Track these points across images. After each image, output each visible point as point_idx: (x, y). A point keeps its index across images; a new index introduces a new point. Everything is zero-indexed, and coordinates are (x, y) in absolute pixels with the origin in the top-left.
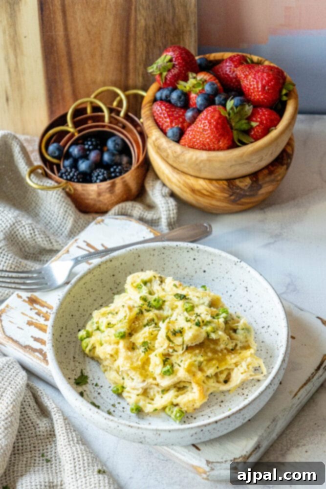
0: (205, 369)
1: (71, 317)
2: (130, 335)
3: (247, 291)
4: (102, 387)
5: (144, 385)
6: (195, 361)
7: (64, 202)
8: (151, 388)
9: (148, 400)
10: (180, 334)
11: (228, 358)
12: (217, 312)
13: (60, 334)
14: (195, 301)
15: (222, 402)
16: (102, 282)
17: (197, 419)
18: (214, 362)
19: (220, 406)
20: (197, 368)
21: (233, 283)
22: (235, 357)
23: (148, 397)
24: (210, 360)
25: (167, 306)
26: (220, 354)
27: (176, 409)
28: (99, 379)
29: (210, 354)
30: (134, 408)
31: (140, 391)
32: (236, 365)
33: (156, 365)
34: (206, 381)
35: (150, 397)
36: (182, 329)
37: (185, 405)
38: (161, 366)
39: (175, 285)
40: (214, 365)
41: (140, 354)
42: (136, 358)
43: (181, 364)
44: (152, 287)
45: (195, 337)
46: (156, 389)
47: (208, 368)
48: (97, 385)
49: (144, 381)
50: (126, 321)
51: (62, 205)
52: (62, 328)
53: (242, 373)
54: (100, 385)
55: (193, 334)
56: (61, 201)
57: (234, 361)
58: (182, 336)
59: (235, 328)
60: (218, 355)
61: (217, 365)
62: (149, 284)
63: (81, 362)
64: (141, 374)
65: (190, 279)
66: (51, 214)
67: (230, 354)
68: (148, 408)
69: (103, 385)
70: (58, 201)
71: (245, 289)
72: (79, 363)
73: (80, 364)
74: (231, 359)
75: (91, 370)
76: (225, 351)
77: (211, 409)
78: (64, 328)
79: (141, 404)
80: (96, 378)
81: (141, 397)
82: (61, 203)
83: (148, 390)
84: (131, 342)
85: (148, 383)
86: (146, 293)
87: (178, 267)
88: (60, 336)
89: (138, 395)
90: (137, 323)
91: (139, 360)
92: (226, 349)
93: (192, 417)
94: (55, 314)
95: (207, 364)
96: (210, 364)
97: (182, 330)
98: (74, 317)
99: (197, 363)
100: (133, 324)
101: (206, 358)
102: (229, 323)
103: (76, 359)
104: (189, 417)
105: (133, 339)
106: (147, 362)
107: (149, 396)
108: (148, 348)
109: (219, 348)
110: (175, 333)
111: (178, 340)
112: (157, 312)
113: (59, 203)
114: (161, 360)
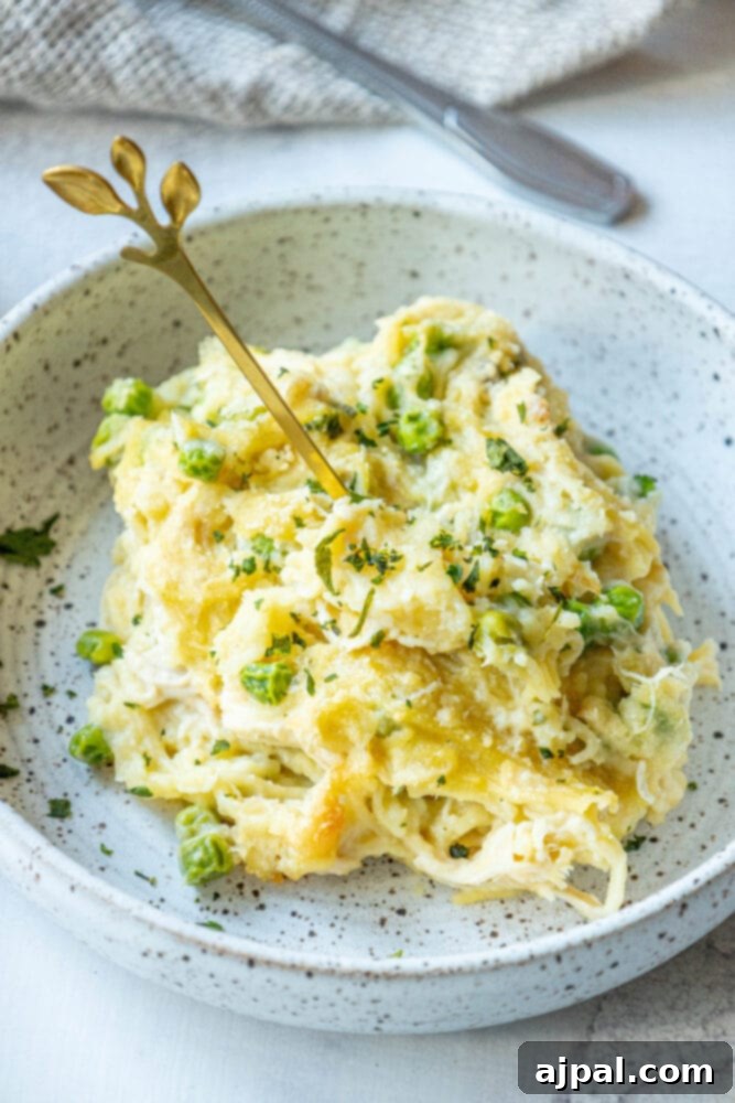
0: (397, 754)
1: (168, 322)
2: (240, 482)
4: (69, 606)
5: (173, 683)
6: (374, 707)
8: (190, 709)
9: (152, 745)
11: (506, 769)
12: (596, 587)
13: (78, 355)
15: (402, 912)
17: (269, 912)
18: (441, 752)
19: (383, 922)
20: (368, 737)
22: (535, 784)
23: (162, 733)
24: (427, 734)
26: (487, 741)
28: (82, 577)
29: (445, 717)
30: (84, 741)
31: (148, 697)
32: (521, 813)
33: (242, 640)
34: (377, 802)
35: (168, 738)
36: (396, 558)
37: (250, 835)
39: (522, 409)
40: (437, 763)
41: (222, 569)
43: (321, 688)
44: (452, 374)
45: (417, 616)
48: (58, 591)
49: (182, 670)
52: (105, 342)
53: (518, 858)
54: (68, 598)
55: (414, 600)
57: (516, 794)
58: (378, 581)
59: (626, 685)
60: (479, 738)
61: (444, 771)
62: (450, 357)
63: (80, 486)
64: (184, 639)
65: (667, 440)
67: (527, 761)
68: (130, 771)
69: (76, 607)
72: (72, 487)
73: (70, 493)
74: (514, 780)
75: (83, 533)
76: (517, 743)
77: (342, 912)
78: (114, 347)
79: (119, 743)
80: (78, 568)
81: (137, 722)
83: (178, 711)
85: (187, 685)
87: (654, 374)
88: (77, 364)
89: (129, 705)
91: (205, 585)
92: (528, 734)
93: (256, 893)
94: (79, 274)
95: (412, 743)
96: (422, 748)
98: (181, 331)
99: (376, 716)
101: (419, 719)
102: (611, 654)
103: (72, 471)
104: (248, 890)
105: (233, 504)
106: (222, 608)
107: (170, 732)
109: (501, 718)
112: (391, 462)
114: (265, 630)
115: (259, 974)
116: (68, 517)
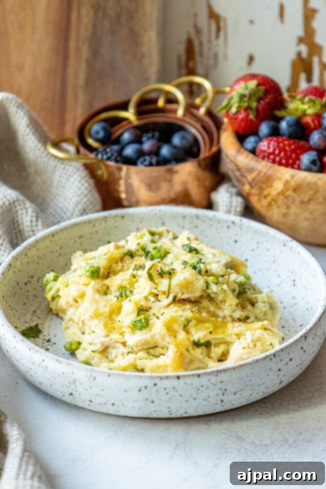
0: (193, 330)
2: (107, 276)
4: (54, 344)
5: (106, 340)
6: (181, 317)
8: (114, 348)
9: (105, 360)
10: (167, 276)
11: (229, 325)
18: (207, 325)
20: (182, 326)
22: (240, 326)
23: (107, 357)
24: (200, 321)
26: (220, 320)
29: (204, 315)
32: (238, 336)
33: (128, 314)
34: (190, 349)
36: (173, 270)
39: (188, 238)
40: (207, 328)
41: (112, 300)
42: (104, 303)
43: (161, 317)
44: (159, 240)
45: (187, 285)
46: (122, 349)
47: (197, 331)
48: (49, 341)
49: (107, 336)
53: (244, 348)
54: (53, 342)
55: (185, 279)
57: (235, 330)
58: (170, 278)
59: (254, 300)
60: (217, 319)
61: (210, 330)
62: (156, 236)
64: (105, 325)
67: (235, 322)
69: (57, 343)
71: (293, 283)
72: (38, 318)
74: (233, 327)
75: (49, 327)
76: (229, 319)
81: (97, 355)
83: (110, 350)
84: (104, 284)
85: (111, 339)
86: (147, 242)
89: (93, 352)
91: (108, 305)
92: (231, 316)
95: (196, 325)
96: (200, 326)
97: (172, 272)
99: (182, 319)
101: (197, 315)
102: (247, 293)
105: (107, 282)
106: (117, 311)
107: (109, 357)
108: (124, 293)
109: (221, 314)
110: (162, 274)
111: (164, 284)
114: (135, 307)
115: (182, 381)
116: (42, 324)
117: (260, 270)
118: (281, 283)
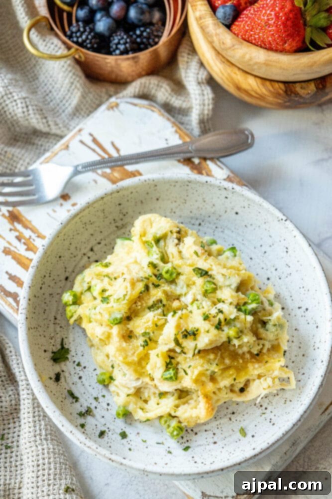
0: (219, 379)
1: (58, 258)
2: (129, 318)
3: (287, 252)
4: (85, 368)
5: (138, 384)
6: (207, 370)
7: (70, 71)
8: (145, 389)
9: (141, 404)
10: (192, 337)
11: (250, 366)
13: (40, 285)
14: (220, 279)
15: (233, 413)
16: (104, 213)
17: (199, 434)
18: (231, 372)
19: (230, 419)
20: (209, 378)
21: (270, 236)
22: (260, 367)
23: (141, 398)
24: (226, 369)
25: (182, 280)
26: (241, 361)
27: (174, 423)
28: (83, 355)
29: (227, 361)
30: (121, 413)
31: (132, 391)
32: (259, 376)
34: (217, 392)
35: (143, 398)
36: (197, 330)
37: (185, 419)
38: (163, 368)
39: (196, 253)
40: (231, 375)
41: (138, 347)
42: (132, 352)
43: (189, 371)
44: (166, 248)
46: (153, 390)
47: (223, 379)
48: (79, 364)
49: (138, 379)
50: (125, 302)
51: (68, 75)
52: (45, 276)
53: (264, 389)
54: (83, 365)
55: (209, 340)
56: (66, 69)
57: (256, 372)
58: (195, 339)
59: (266, 321)
60: (238, 362)
61: (234, 377)
62: (162, 243)
63: (63, 325)
64: (136, 371)
65: (217, 219)
66: (53, 81)
67: (253, 360)
68: (139, 415)
69: (87, 367)
70: (64, 69)
71: (286, 250)
72: (61, 327)
73: (61, 329)
74: (254, 368)
77: (218, 422)
78: (47, 275)
79: (131, 408)
80: (80, 354)
81: (132, 399)
82: (67, 73)
83: (142, 390)
84: (128, 329)
85: (143, 382)
86: (157, 259)
87: (205, 201)
88: (41, 288)
89: (128, 395)
90: (139, 304)
91: (136, 354)
93: (192, 430)
94: (35, 268)
95: (222, 373)
96: (226, 374)
97: (196, 333)
98: (62, 258)
99: (209, 373)
100: (134, 306)
101: (222, 367)
103: (57, 321)
104: (189, 431)
105: (131, 325)
106: (145, 358)
108: (150, 341)
109: (240, 352)
110: (187, 334)
111: (189, 344)
112: (166, 287)
113: (64, 72)
114: (163, 362)
116: (66, 338)
117: (251, 225)
118: (273, 244)
